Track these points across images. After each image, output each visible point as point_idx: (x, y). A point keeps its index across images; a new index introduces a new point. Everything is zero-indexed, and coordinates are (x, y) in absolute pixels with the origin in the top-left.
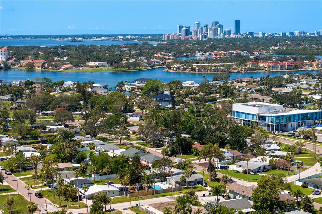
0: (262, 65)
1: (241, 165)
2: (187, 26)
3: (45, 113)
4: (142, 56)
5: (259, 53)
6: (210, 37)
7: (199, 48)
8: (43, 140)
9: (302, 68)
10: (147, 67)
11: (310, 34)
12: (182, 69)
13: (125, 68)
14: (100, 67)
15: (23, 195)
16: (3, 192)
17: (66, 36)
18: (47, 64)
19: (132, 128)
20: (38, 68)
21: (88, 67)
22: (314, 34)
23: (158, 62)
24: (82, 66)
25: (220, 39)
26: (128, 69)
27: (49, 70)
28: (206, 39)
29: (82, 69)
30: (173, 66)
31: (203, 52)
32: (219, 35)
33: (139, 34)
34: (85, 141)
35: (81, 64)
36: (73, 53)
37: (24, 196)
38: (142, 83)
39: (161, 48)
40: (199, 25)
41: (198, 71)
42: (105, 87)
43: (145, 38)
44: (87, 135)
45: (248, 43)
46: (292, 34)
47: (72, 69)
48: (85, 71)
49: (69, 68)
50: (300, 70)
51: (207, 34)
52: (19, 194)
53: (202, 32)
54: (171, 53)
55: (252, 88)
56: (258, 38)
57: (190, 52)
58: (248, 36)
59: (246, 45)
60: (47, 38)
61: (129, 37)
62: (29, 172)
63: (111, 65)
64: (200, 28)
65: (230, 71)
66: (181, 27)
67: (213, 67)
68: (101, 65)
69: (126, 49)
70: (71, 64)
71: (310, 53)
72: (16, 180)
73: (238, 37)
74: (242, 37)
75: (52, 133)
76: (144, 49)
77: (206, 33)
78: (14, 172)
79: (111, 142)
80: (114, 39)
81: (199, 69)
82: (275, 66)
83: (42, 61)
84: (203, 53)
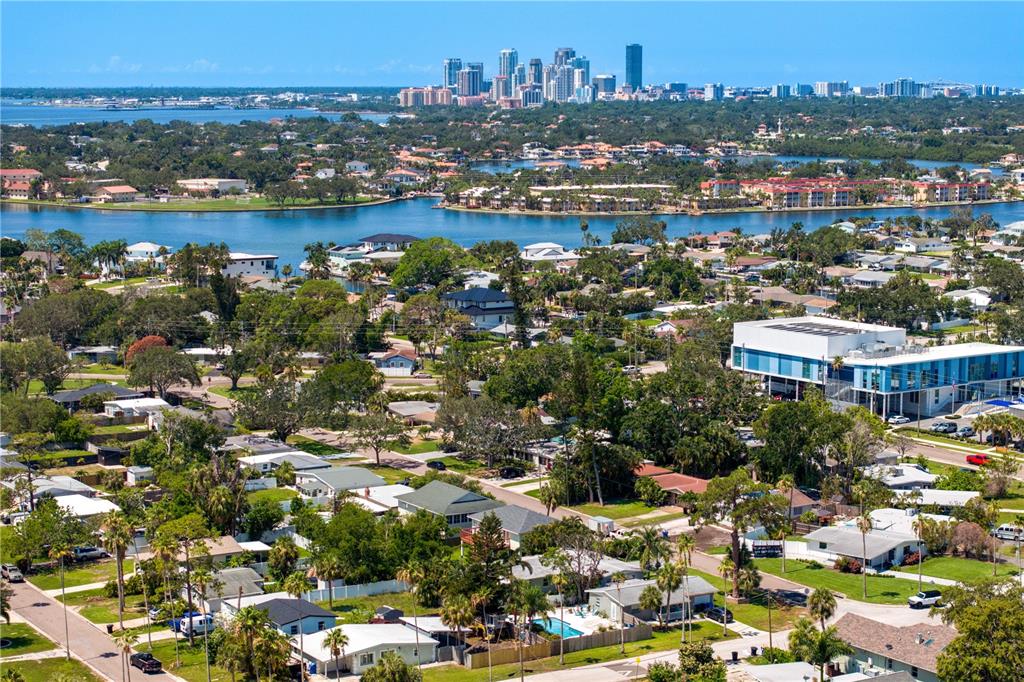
0: (754, 190)
1: (824, 541)
2: (474, 61)
3: (86, 354)
4: (351, 159)
5: (724, 151)
6: (550, 98)
7: (526, 135)
8: (106, 452)
9: (880, 201)
10: (378, 196)
11: (864, 90)
12: (496, 202)
13: (308, 198)
14: (227, 193)
15: (85, 663)
16: (11, 650)
17: (84, 94)
18: (47, 185)
19: (401, 407)
20: (18, 197)
21: (186, 194)
22: (874, 91)
23: (412, 180)
24: (165, 192)
25: (585, 107)
26: (317, 200)
27: (54, 204)
28: (539, 105)
29: (165, 200)
30: (467, 192)
31: (546, 147)
32: (579, 91)
33: (317, 88)
34: (254, 454)
35: (160, 184)
36: (122, 147)
37: (91, 667)
38: (384, 249)
39: (406, 135)
40: (512, 59)
41: (551, 210)
42: (269, 264)
43: (340, 99)
44: (254, 433)
45: (679, 119)
46: (807, 90)
47: (133, 200)
48: (176, 207)
49: (125, 197)
50: (875, 205)
51: (541, 88)
52: (70, 660)
53: (524, 82)
54: (445, 149)
55: (748, 266)
56: (701, 102)
57: (506, 148)
58: (671, 97)
59: (677, 125)
60: (22, 98)
61: (288, 97)
62: (85, 571)
63: (260, 186)
64: (516, 68)
65: (655, 209)
66: (454, 66)
67: (598, 196)
68: (227, 187)
69: (291, 136)
70: (128, 183)
71: (886, 150)
72: (44, 605)
73: (640, 99)
74: (652, 100)
75: (129, 424)
76: (350, 137)
77: (535, 87)
78: (34, 572)
79: (341, 458)
80: (242, 101)
81: (554, 203)
82: (796, 193)
83: (32, 174)
84: (547, 151)
